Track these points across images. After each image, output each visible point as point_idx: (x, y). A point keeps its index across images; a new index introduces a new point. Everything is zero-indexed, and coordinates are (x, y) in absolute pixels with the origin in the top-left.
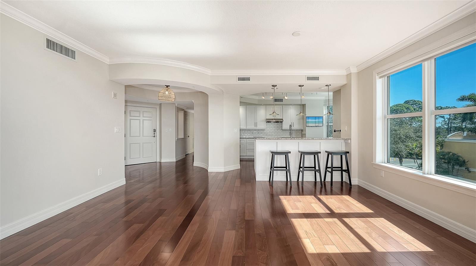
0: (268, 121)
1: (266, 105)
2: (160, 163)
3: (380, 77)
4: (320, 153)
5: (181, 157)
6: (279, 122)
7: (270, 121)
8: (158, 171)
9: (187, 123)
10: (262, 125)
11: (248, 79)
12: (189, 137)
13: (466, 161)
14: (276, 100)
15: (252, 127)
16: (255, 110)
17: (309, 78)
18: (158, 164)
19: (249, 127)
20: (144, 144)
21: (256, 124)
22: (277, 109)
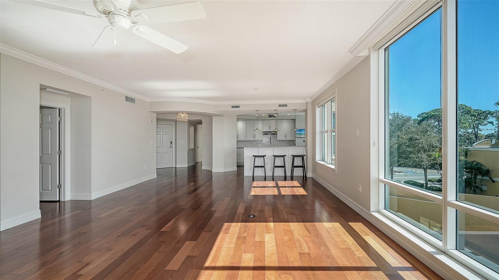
0: (266, 133)
1: (263, 120)
2: (176, 168)
3: (319, 107)
4: (286, 156)
5: (192, 164)
6: (275, 134)
7: (267, 133)
8: (174, 175)
9: (196, 136)
10: (259, 137)
11: (238, 107)
12: (198, 147)
13: (490, 170)
14: (270, 116)
15: (252, 139)
16: (254, 125)
17: (280, 106)
18: (174, 169)
19: (248, 139)
20: (164, 153)
21: (254, 136)
22: (273, 122)
